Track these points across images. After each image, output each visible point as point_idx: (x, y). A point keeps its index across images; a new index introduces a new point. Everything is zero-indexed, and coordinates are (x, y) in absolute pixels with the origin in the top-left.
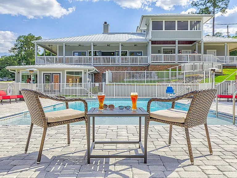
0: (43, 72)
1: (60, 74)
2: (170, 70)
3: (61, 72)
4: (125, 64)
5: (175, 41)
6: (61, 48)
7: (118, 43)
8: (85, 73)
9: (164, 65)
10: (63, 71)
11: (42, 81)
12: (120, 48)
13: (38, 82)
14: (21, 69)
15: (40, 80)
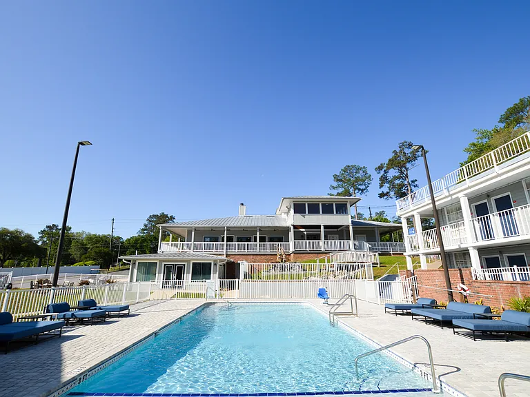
0: (164, 263)
1: (184, 265)
2: (318, 261)
3: (186, 264)
4: (263, 251)
5: (320, 226)
6: (189, 232)
7: (256, 227)
8: (215, 264)
9: (309, 253)
10: (188, 261)
11: (162, 274)
12: (258, 233)
13: (157, 275)
14: (138, 259)
15: (160, 273)
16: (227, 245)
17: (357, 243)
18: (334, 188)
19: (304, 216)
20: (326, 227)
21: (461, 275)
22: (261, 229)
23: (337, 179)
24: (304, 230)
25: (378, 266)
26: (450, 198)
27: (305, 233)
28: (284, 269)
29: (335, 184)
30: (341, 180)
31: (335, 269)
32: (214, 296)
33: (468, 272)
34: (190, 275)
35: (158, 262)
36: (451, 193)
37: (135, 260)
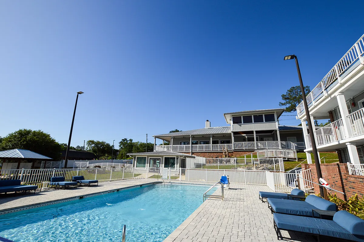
0: (149, 158)
3: (161, 158)
4: (215, 150)
5: (253, 131)
7: (211, 134)
8: (177, 158)
9: (245, 151)
10: (162, 156)
11: (149, 164)
12: (211, 138)
13: (146, 164)
14: (137, 155)
15: (147, 163)
16: (192, 146)
17: (284, 143)
18: (283, 104)
19: (240, 125)
20: (257, 132)
21: (339, 170)
22: (214, 136)
23: (284, 97)
24: (245, 135)
25: (297, 160)
26: (329, 98)
27: (246, 137)
28: (221, 162)
29: (284, 102)
30: (288, 98)
31: (259, 162)
32: (167, 178)
33: (344, 167)
34: (164, 165)
35: (146, 157)
36: (329, 93)
37: (135, 156)
